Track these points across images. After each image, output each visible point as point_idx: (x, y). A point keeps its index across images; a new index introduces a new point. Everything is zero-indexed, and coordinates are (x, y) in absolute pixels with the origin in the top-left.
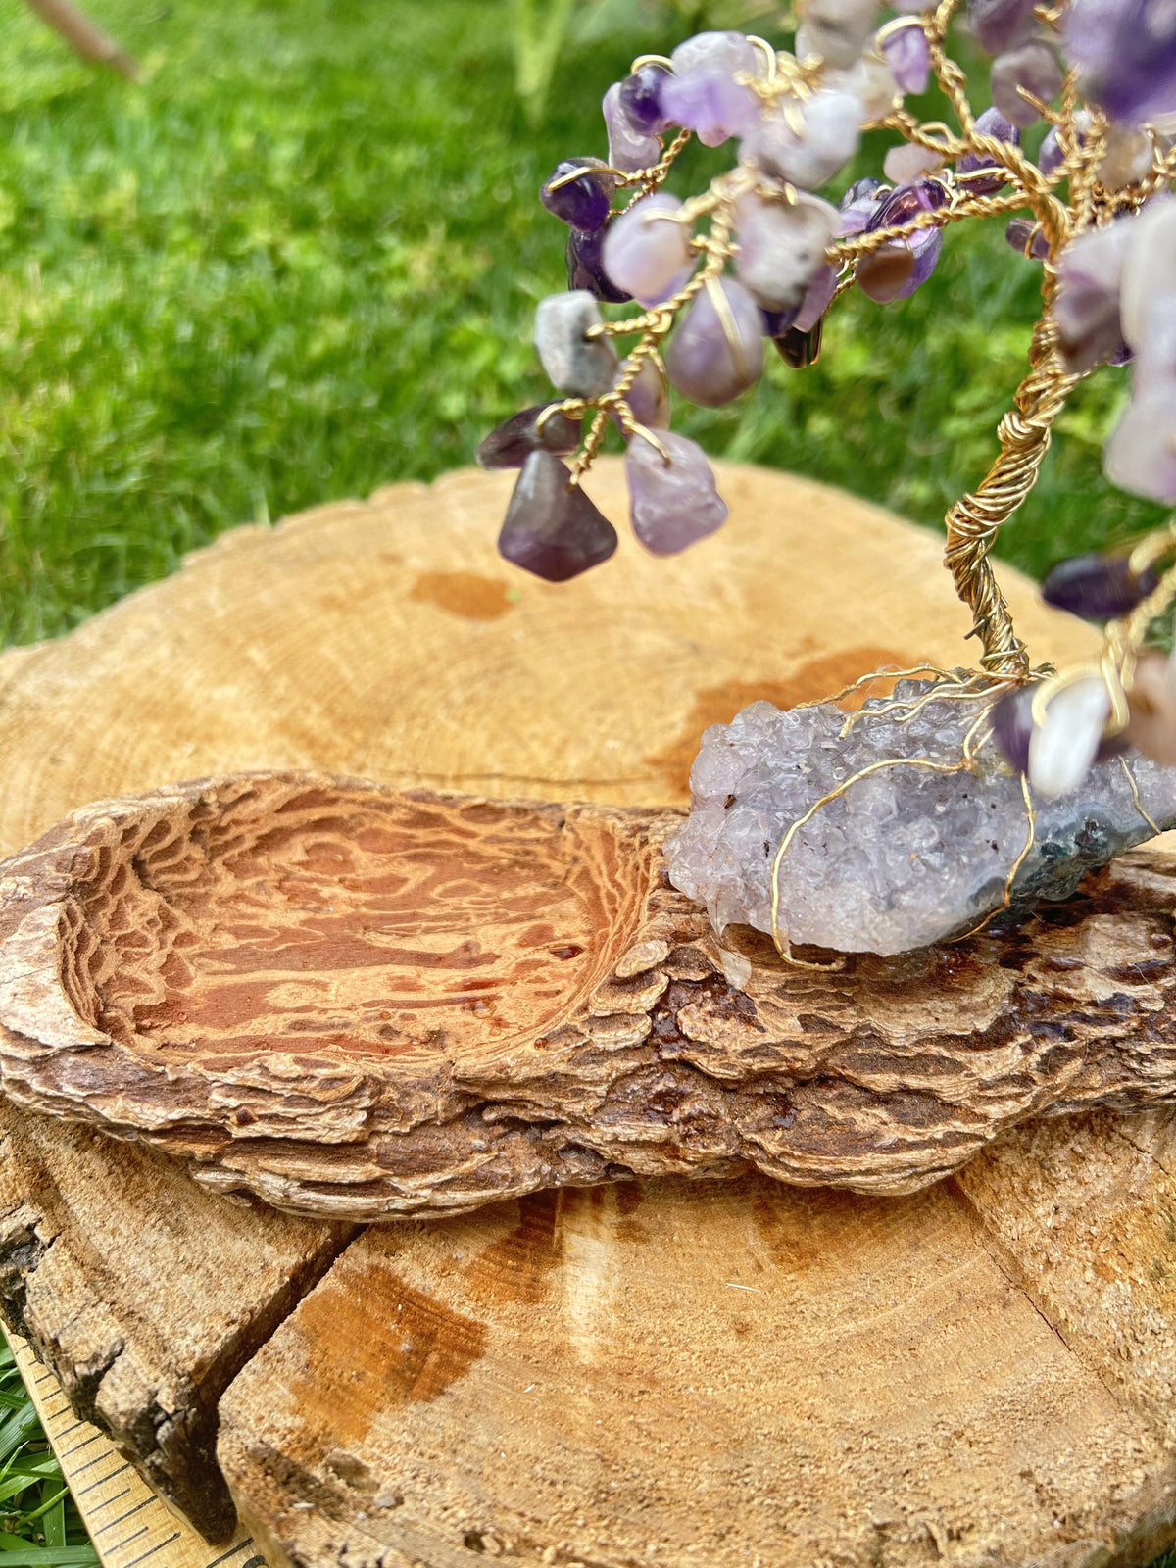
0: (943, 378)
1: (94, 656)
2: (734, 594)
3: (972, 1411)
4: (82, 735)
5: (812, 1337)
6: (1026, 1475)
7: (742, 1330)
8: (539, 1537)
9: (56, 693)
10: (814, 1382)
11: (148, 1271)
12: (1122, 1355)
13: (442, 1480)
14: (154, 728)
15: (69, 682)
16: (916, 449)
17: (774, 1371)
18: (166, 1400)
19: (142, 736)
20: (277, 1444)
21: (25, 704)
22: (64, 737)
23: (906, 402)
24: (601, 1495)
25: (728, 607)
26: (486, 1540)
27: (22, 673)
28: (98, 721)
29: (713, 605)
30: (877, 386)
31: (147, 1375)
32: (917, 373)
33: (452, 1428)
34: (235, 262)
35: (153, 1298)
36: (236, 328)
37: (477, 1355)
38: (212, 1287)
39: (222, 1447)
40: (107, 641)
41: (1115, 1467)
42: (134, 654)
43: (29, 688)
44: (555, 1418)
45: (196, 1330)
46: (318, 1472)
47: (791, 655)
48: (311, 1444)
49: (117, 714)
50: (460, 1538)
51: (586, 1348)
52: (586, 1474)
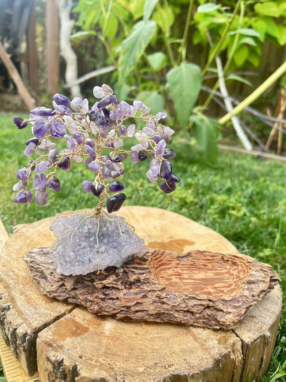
0: (209, 203)
1: (36, 227)
2: (158, 228)
3: (177, 350)
4: (31, 238)
5: (149, 336)
6: (185, 360)
7: (137, 334)
8: (93, 358)
9: (28, 231)
10: (148, 342)
11: (29, 313)
12: (205, 341)
13: (77, 348)
14: (45, 238)
15: (30, 230)
16: (203, 215)
17: (141, 340)
18: (29, 332)
19: (43, 239)
20: (48, 340)
21: (22, 232)
22: (28, 238)
23: (201, 207)
24: (105, 353)
25: (157, 230)
26: (83, 357)
27: (22, 228)
28: (35, 236)
29: (154, 230)
30: (196, 204)
31: (26, 328)
32: (204, 202)
33: (80, 341)
34: (74, 173)
35: (30, 317)
36: (72, 183)
37: (87, 332)
38: (40, 316)
39: (38, 340)
40: (39, 225)
41: (202, 360)
42: (43, 227)
43: (23, 230)
44: (99, 342)
45: (37, 322)
46: (55, 345)
47: (168, 239)
48: (54, 341)
49: (39, 235)
50: (78, 356)
51: (107, 333)
52: (103, 350)
